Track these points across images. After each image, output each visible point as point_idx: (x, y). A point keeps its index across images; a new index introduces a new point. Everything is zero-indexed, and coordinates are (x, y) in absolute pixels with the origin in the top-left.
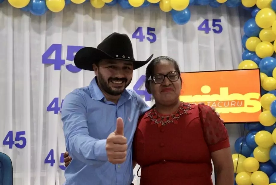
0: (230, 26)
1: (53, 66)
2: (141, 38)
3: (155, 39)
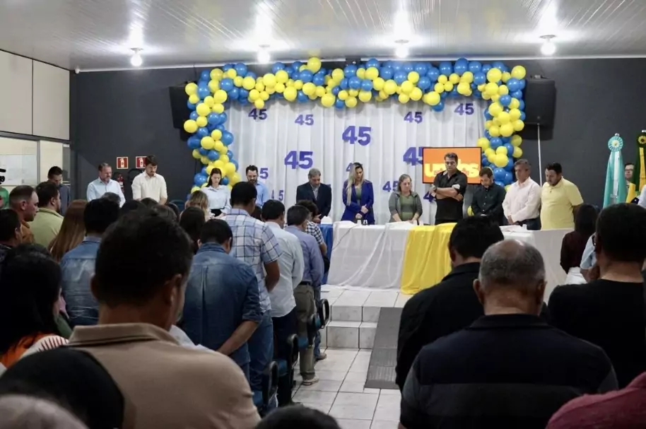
0: (479, 108)
1: (349, 141)
2: (411, 120)
3: (421, 120)
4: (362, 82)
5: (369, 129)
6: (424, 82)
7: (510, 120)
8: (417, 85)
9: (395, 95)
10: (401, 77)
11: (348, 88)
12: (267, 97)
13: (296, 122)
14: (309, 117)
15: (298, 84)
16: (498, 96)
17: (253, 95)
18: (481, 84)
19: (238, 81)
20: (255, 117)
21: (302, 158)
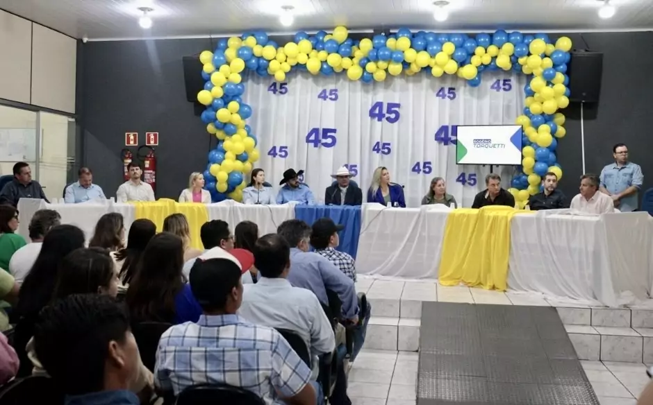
1: (377, 118)
2: (444, 96)
3: (454, 97)
4: (392, 53)
5: (398, 105)
6: (459, 54)
7: (554, 96)
8: (452, 57)
9: (427, 69)
10: (435, 47)
11: (376, 59)
12: (288, 68)
13: (319, 97)
14: (334, 92)
15: (323, 54)
16: (541, 70)
17: (273, 65)
18: (522, 56)
19: (258, 50)
20: (275, 91)
21: (325, 136)
